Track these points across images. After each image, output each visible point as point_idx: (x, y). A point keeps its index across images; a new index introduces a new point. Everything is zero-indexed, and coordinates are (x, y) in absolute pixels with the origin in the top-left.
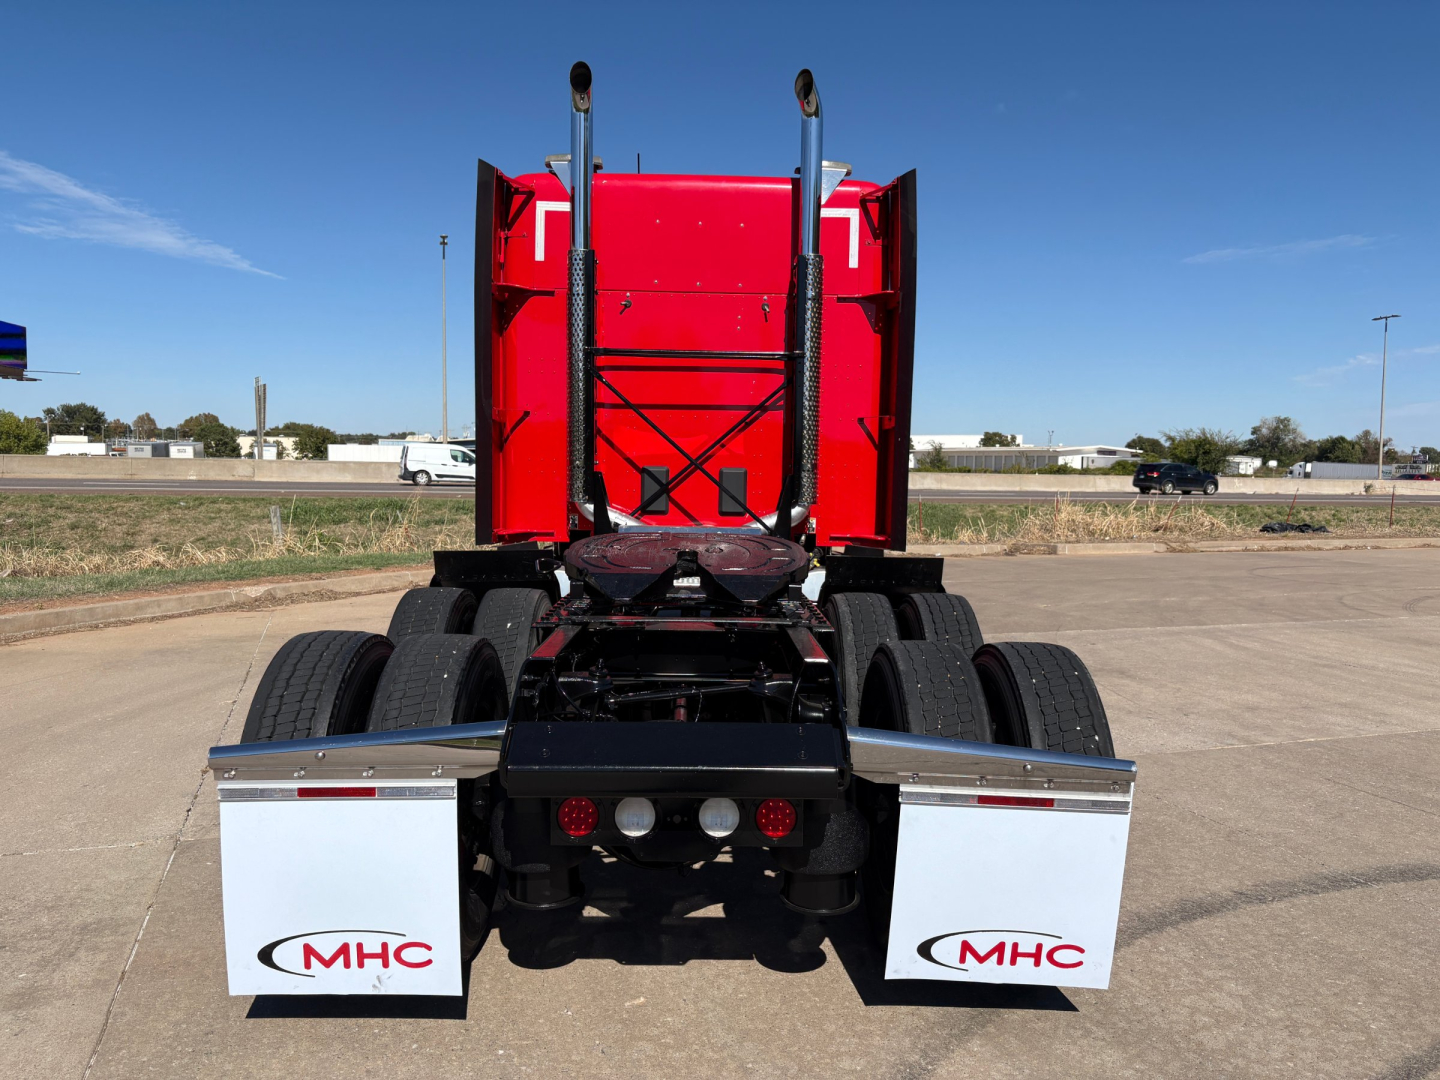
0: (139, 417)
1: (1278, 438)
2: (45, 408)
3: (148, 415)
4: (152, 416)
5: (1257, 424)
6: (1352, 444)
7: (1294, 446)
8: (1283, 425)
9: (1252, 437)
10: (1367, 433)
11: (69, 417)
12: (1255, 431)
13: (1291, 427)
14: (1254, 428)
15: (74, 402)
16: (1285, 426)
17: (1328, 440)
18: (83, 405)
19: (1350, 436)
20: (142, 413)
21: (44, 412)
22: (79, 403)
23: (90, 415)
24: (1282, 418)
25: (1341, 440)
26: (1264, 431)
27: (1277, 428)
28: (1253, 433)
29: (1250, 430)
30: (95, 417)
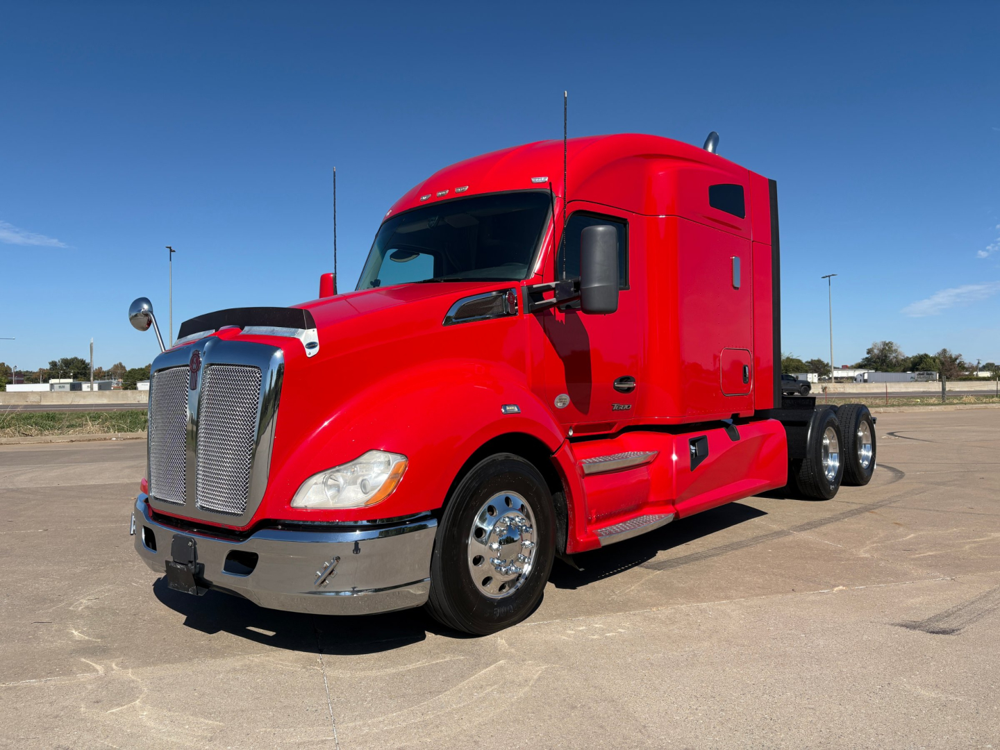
0: (115, 365)
1: (886, 356)
2: (51, 361)
3: (120, 364)
4: (123, 364)
5: (870, 347)
6: (934, 359)
7: (897, 361)
8: (887, 347)
9: (867, 356)
10: (945, 351)
11: (66, 366)
12: (869, 352)
13: (893, 348)
14: (868, 350)
15: (69, 357)
16: (889, 348)
17: (916, 357)
18: (76, 358)
19: (932, 353)
20: (117, 362)
21: (50, 363)
22: (73, 357)
23: (80, 365)
24: (887, 342)
25: (926, 355)
26: (876, 351)
27: (884, 349)
28: (868, 353)
29: (866, 351)
30: (83, 366)
